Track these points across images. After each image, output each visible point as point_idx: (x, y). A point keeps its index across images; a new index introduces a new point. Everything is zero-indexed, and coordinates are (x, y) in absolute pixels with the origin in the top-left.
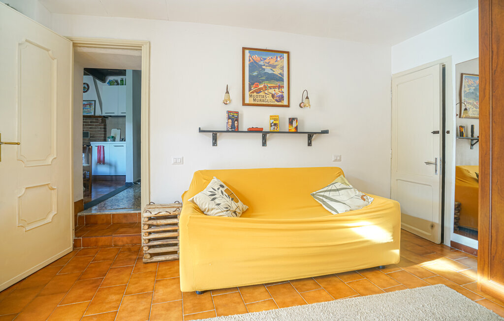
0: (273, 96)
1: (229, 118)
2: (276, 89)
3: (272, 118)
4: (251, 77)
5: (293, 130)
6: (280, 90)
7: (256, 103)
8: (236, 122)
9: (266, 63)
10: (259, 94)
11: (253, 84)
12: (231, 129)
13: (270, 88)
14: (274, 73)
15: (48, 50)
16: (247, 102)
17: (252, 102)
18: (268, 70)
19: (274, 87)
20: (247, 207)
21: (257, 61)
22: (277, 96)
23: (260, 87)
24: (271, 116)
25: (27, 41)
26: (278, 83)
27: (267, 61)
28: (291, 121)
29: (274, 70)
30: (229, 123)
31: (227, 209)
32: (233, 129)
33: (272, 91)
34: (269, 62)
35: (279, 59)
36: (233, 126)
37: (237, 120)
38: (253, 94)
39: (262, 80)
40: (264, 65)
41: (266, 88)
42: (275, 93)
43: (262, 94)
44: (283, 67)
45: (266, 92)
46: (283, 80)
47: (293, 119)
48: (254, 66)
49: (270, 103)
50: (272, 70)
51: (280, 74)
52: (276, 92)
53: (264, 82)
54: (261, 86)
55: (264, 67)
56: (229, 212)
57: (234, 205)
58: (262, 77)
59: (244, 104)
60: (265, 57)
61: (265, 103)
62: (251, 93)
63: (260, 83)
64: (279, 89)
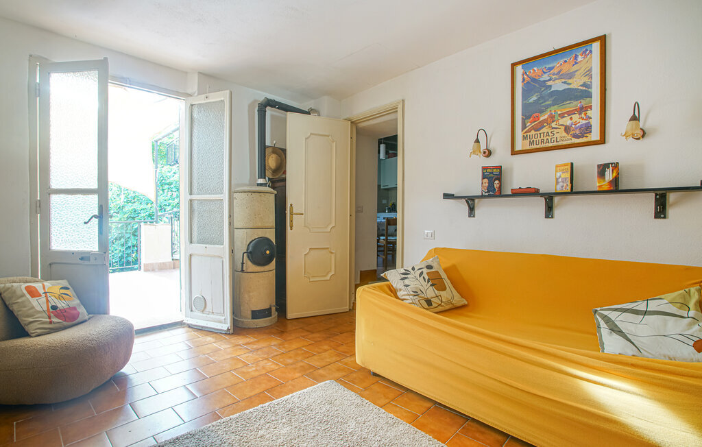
0: (567, 129)
1: (484, 177)
2: (573, 116)
3: (558, 168)
4: (524, 106)
5: (606, 188)
6: (583, 115)
7: (535, 146)
8: (497, 182)
9: (554, 74)
10: (541, 131)
11: (528, 117)
12: (488, 192)
13: (562, 116)
14: (570, 87)
15: (328, 136)
16: (518, 147)
17: (528, 147)
18: (558, 86)
19: (570, 113)
20: (466, 303)
21: (537, 78)
22: (576, 128)
23: (541, 119)
24: (557, 166)
25: (311, 134)
26: (576, 104)
27: (555, 71)
28: (602, 169)
29: (570, 81)
30: (484, 184)
31: (416, 294)
32: (491, 193)
33: (567, 121)
34: (560, 71)
35: (580, 58)
36: (491, 187)
37: (499, 178)
38: (528, 134)
39: (544, 106)
40: (550, 80)
41: (552, 118)
42: (572, 124)
43: (545, 130)
44: (590, 70)
45: (553, 125)
46: (589, 95)
47: (606, 166)
48: (532, 86)
49: (561, 143)
50: (565, 83)
51: (584, 85)
52: (574, 121)
53: (549, 110)
54: (543, 117)
55: (549, 83)
56: (417, 297)
57: (431, 292)
58: (545, 102)
59: (514, 152)
60: (551, 66)
61: (551, 145)
62: (525, 132)
63: (542, 112)
64: (580, 114)
